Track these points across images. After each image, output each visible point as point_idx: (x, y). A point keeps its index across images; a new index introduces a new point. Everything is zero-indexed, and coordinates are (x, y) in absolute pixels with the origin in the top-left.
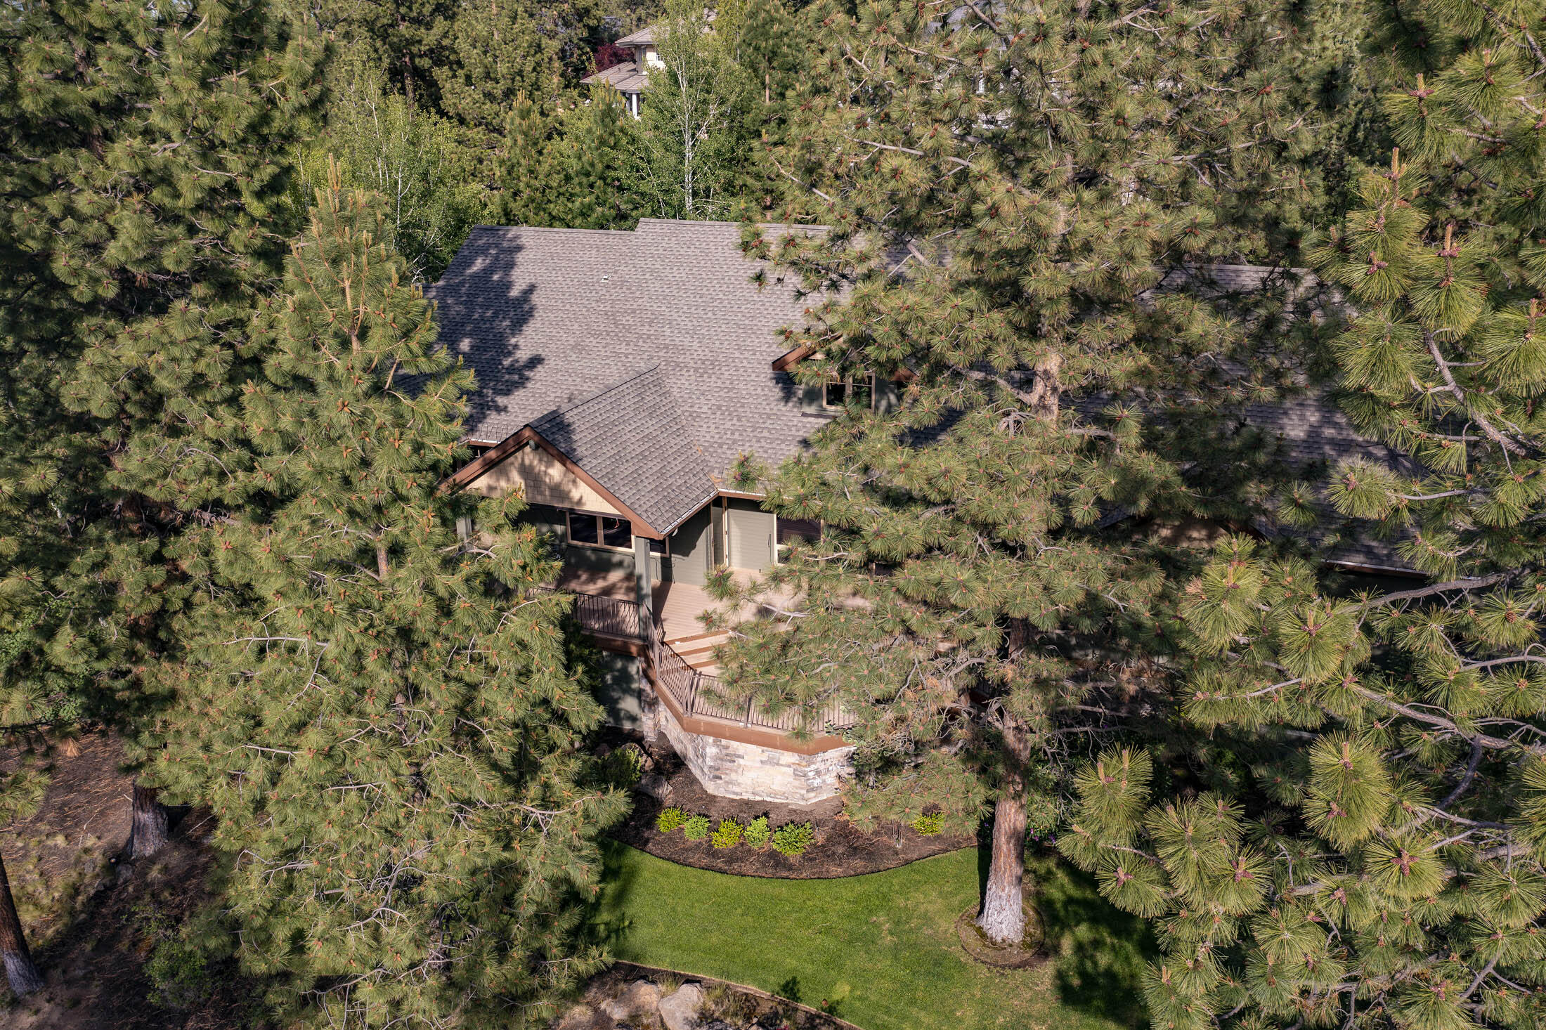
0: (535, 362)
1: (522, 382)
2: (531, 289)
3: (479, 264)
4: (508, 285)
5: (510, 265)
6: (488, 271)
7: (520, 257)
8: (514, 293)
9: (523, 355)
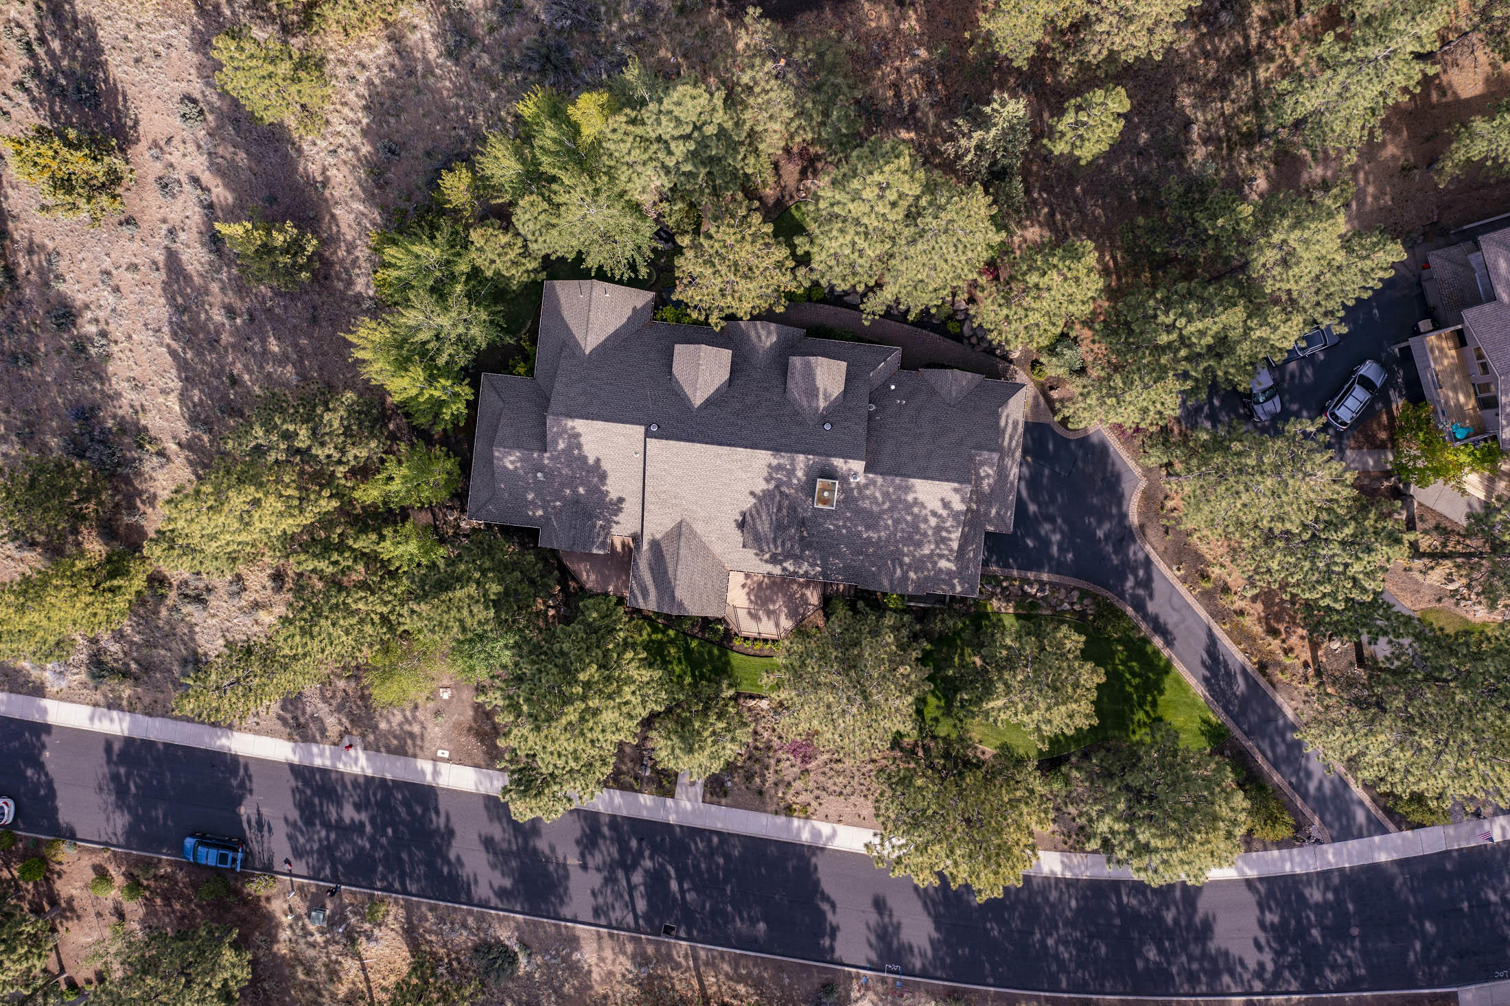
0: (621, 500)
1: (620, 510)
2: (598, 460)
3: (561, 445)
4: (586, 457)
5: (579, 446)
6: (570, 448)
7: (583, 440)
8: (591, 461)
9: (614, 495)
